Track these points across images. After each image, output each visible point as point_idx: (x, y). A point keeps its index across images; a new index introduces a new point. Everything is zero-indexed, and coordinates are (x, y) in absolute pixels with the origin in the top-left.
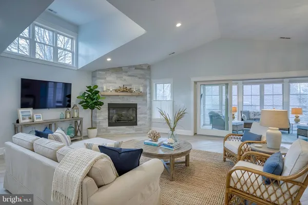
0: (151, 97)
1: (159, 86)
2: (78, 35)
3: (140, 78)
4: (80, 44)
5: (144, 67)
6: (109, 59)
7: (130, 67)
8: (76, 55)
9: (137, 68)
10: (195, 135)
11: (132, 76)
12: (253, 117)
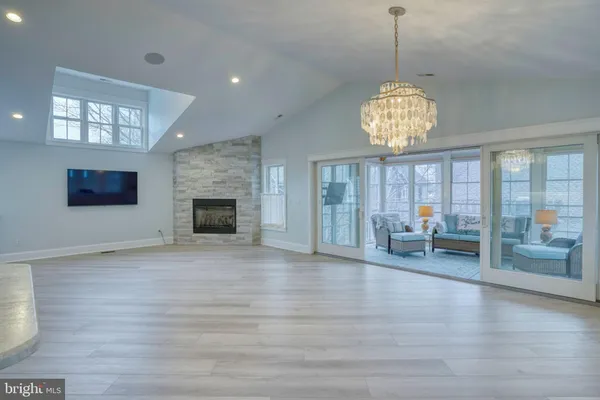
0: (260, 189)
1: (274, 171)
2: (148, 106)
3: (240, 159)
4: (150, 117)
5: (247, 142)
7: (225, 142)
8: (145, 132)
9: (235, 143)
10: (315, 253)
11: (226, 156)
12: (463, 228)
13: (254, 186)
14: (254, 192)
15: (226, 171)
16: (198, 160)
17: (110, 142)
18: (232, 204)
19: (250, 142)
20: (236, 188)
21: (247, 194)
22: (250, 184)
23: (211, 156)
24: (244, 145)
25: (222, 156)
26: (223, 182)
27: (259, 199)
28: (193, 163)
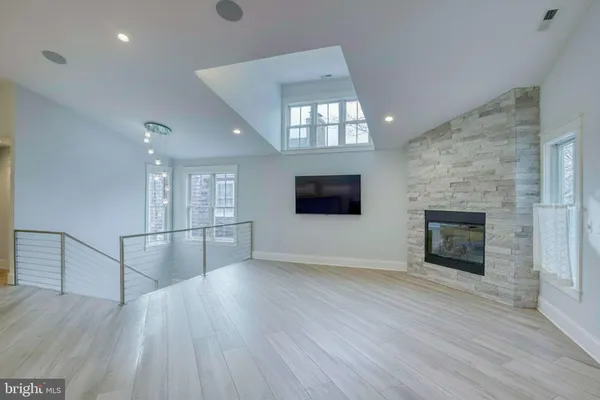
0: (537, 195)
9: (484, 113)
13: (520, 188)
14: (520, 200)
15: (468, 163)
16: (432, 151)
17: (336, 144)
18: (477, 220)
19: (512, 102)
20: (485, 193)
21: (504, 205)
22: (511, 185)
23: (446, 143)
24: (500, 110)
25: (463, 139)
26: (466, 183)
27: (529, 216)
28: (425, 156)
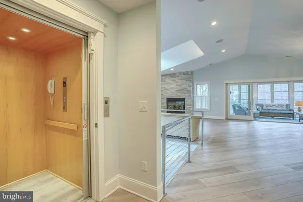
0: (193, 94)
5: (189, 73)
6: (172, 69)
7: (180, 73)
9: (184, 74)
10: (227, 119)
11: (181, 79)
12: (266, 108)
13: (192, 92)
14: (191, 95)
15: (181, 86)
16: (169, 80)
18: (183, 100)
20: (185, 93)
21: (189, 96)
22: (190, 92)
23: (174, 79)
24: (188, 74)
25: (180, 79)
26: (180, 90)
27: (193, 97)
28: (166, 81)
